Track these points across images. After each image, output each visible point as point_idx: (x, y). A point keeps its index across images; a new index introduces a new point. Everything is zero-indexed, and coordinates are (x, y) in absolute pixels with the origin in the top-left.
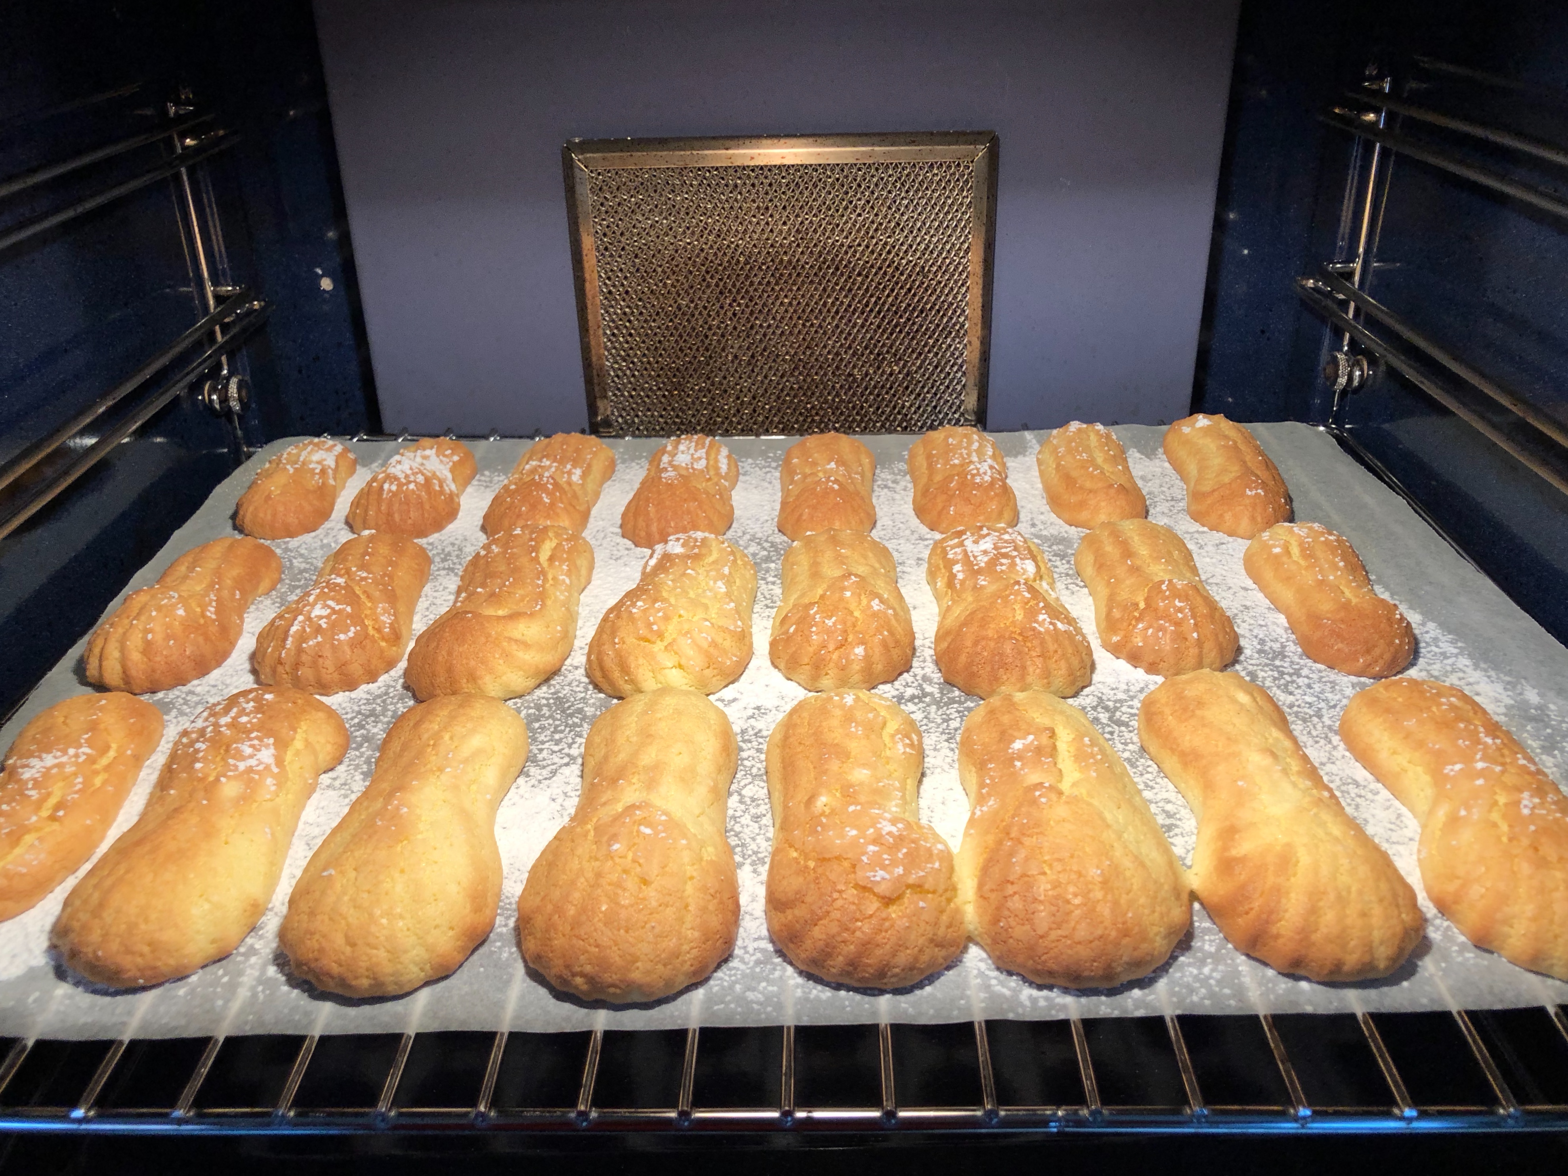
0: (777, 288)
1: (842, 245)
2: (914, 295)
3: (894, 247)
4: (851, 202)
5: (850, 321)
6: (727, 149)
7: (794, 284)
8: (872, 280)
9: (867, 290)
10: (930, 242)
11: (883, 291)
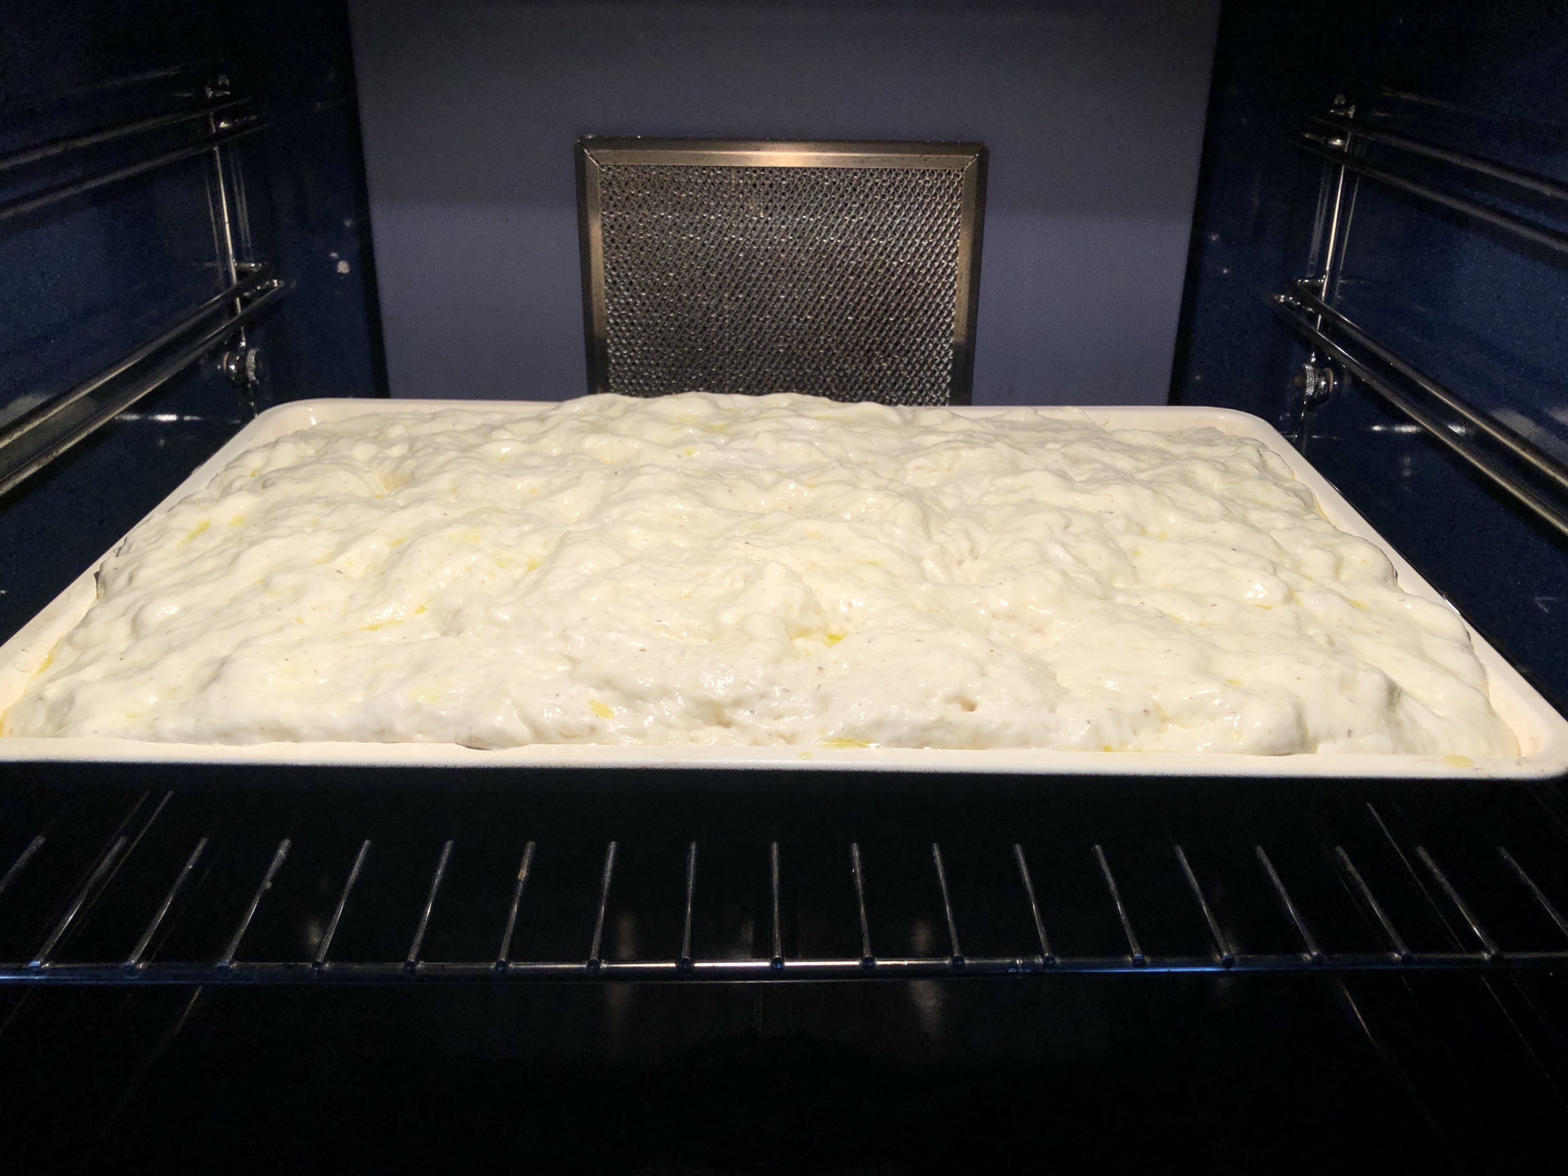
0: (774, 284)
1: (837, 245)
2: (904, 295)
3: (886, 249)
4: (846, 205)
5: (842, 317)
7: (791, 280)
8: (864, 280)
9: (859, 289)
10: (920, 245)
11: (874, 290)
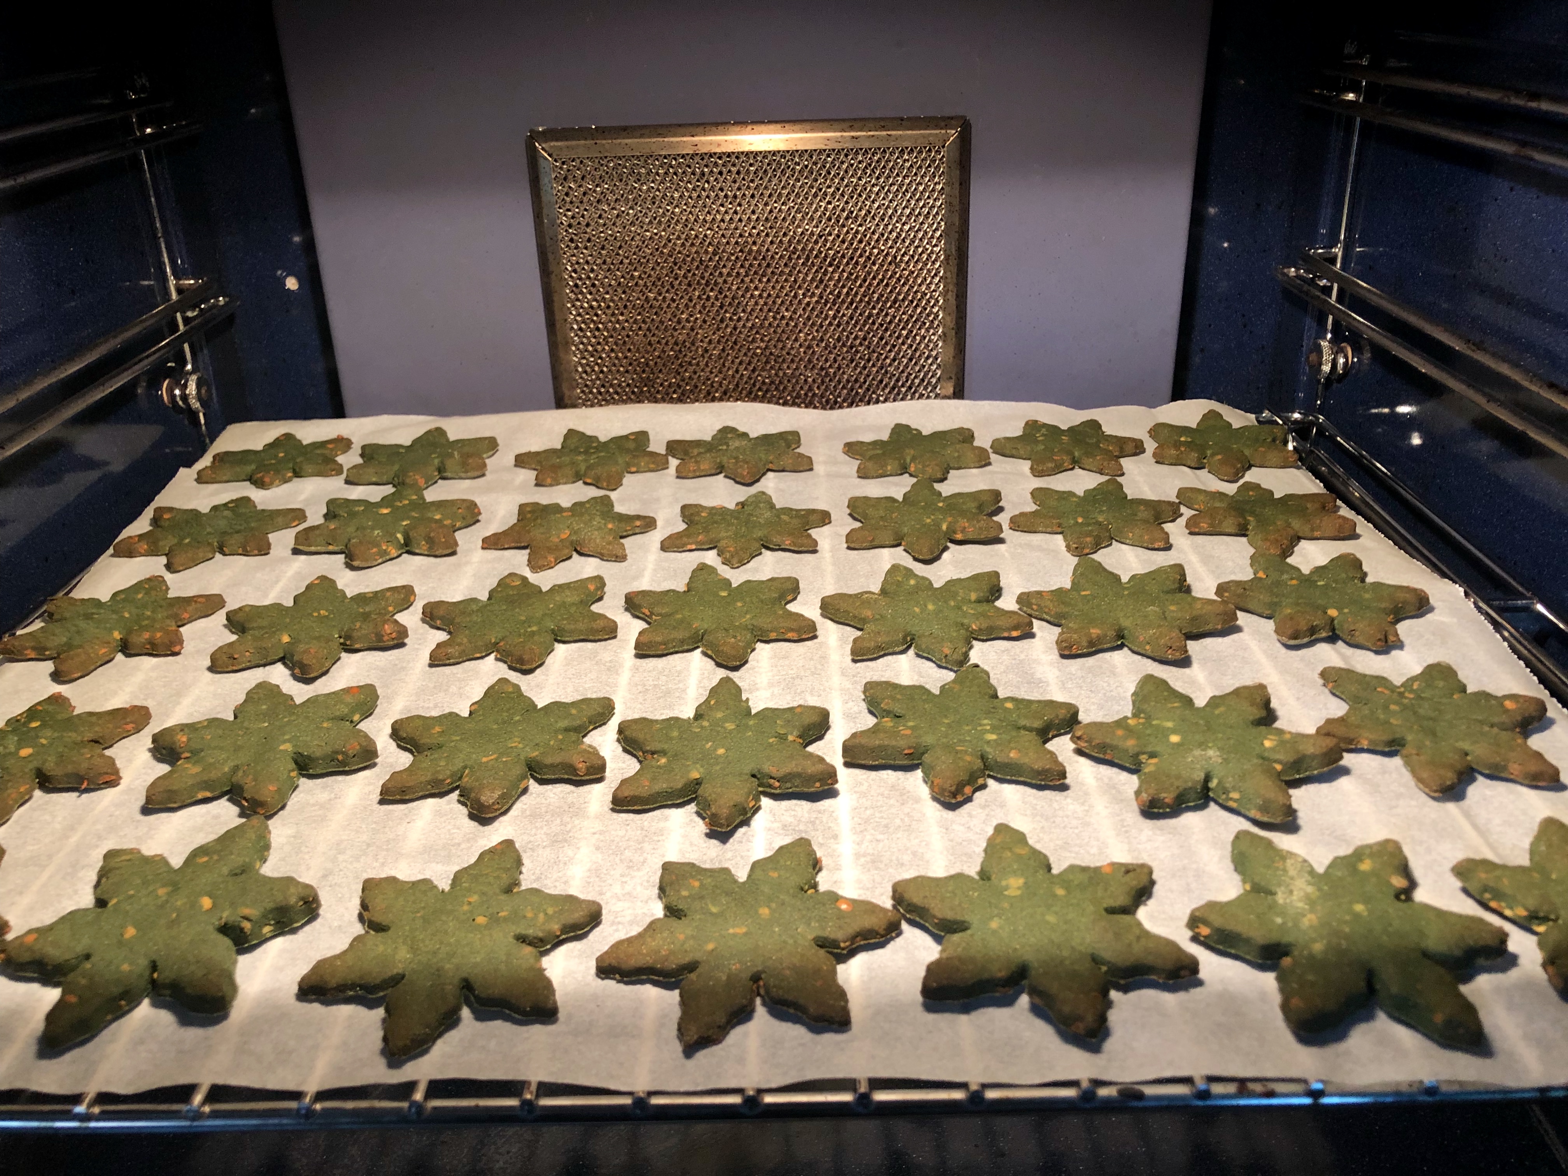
0: (747, 280)
1: (812, 234)
2: (887, 285)
3: (865, 236)
4: (820, 190)
5: (822, 313)
6: (693, 136)
7: (764, 274)
8: (843, 271)
9: (838, 281)
10: (901, 230)
11: (855, 281)
